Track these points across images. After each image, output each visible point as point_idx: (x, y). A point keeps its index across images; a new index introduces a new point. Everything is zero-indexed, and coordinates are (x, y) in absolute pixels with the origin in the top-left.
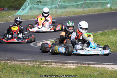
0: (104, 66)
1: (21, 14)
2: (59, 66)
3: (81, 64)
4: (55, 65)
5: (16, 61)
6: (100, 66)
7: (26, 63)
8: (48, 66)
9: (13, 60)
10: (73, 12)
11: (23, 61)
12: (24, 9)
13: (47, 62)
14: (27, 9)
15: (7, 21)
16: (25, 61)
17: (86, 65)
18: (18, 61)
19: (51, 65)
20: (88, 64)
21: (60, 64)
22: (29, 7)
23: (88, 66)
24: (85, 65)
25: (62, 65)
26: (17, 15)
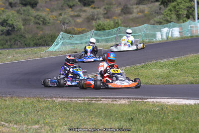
0: (159, 100)
1: (54, 50)
2: (110, 102)
3: (133, 99)
4: (105, 101)
5: (63, 98)
6: (155, 100)
7: (74, 100)
8: (99, 102)
9: (60, 97)
10: (106, 46)
11: (70, 98)
12: (56, 45)
13: (96, 98)
14: (59, 45)
15: (41, 57)
16: (72, 98)
17: (139, 100)
18: (65, 98)
19: (101, 101)
20: (141, 99)
21: (111, 100)
22: (61, 42)
23: (141, 100)
24: (137, 100)
25: (113, 101)
26: (50, 51)
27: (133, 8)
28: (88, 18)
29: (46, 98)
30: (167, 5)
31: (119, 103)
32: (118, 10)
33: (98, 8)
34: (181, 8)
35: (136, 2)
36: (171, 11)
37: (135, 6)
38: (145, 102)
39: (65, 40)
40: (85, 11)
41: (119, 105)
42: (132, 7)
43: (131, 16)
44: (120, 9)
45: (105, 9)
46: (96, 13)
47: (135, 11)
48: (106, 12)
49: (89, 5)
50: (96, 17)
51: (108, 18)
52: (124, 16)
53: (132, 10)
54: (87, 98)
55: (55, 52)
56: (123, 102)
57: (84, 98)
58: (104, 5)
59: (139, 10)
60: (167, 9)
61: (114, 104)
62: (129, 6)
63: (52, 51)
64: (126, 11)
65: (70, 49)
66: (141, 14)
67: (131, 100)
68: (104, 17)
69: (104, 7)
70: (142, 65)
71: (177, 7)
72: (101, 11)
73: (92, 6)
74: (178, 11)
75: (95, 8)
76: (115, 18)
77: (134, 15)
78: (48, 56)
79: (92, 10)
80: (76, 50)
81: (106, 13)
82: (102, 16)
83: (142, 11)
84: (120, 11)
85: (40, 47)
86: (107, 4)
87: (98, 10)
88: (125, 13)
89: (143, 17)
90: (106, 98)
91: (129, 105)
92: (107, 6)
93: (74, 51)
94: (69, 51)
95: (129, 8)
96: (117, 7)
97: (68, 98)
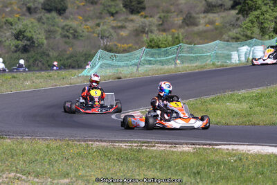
0: (235, 147)
2: (168, 149)
3: (199, 145)
4: (160, 147)
5: (101, 141)
6: (230, 147)
7: (117, 144)
8: (154, 148)
9: (97, 141)
10: (161, 69)
11: (112, 142)
12: (92, 68)
13: (148, 142)
14: (97, 67)
15: (71, 84)
16: (115, 142)
17: (207, 147)
18: (105, 141)
19: (154, 146)
20: (210, 145)
21: (169, 146)
22: (100, 63)
23: (211, 147)
24: (205, 147)
25: (172, 147)
26: (83, 76)
27: (199, 18)
28: (136, 30)
29: (79, 141)
30: (247, 14)
31: (179, 150)
32: (178, 20)
33: (151, 17)
34: (267, 19)
35: (203, 9)
36: (252, 22)
37: (202, 15)
38: (217, 149)
39: (105, 61)
40: (132, 21)
41: (181, 152)
42: (198, 16)
43: (195, 29)
44: (182, 18)
45: (160, 18)
46: (147, 23)
47: (202, 21)
48: (161, 22)
49: (139, 12)
50: (147, 29)
51: (164, 30)
52: (186, 28)
53: (198, 20)
54: (135, 142)
56: (186, 148)
57: (132, 142)
58: (159, 13)
59: (207, 20)
60: (247, 19)
61: (172, 152)
62: (194, 15)
63: (87, 76)
64: (189, 21)
65: (111, 74)
66: (209, 27)
67: (197, 146)
68: (159, 30)
69: (158, 15)
70: (212, 97)
71: (261, 17)
72: (155, 20)
73: (142, 13)
74: (262, 23)
75: (146, 17)
76: (173, 30)
77: (201, 28)
78: (81, 82)
79: (143, 19)
80: (121, 75)
81: (161, 24)
82: (156, 29)
83: (212, 22)
84: (181, 22)
85: (70, 70)
86: (163, 12)
87: (151, 19)
88: (188, 25)
89: (212, 31)
90: (161, 143)
91: (194, 153)
92: (162, 15)
93: (118, 76)
94: (110, 76)
95: (194, 18)
96: (177, 15)
97: (109, 141)
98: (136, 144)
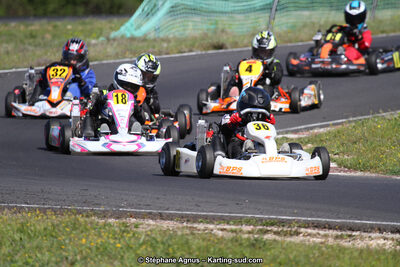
1: (138, 34)
2: (331, 241)
4: (312, 238)
5: (161, 217)
7: (201, 226)
8: (288, 239)
9: (152, 216)
12: (148, 15)
13: (282, 223)
16: (195, 219)
18: (170, 217)
19: (297, 233)
21: (335, 233)
22: (167, 5)
25: (341, 237)
26: (123, 37)
29: (104, 215)
31: (360, 244)
41: (362, 251)
54: (248, 222)
55: (144, 39)
56: (376, 241)
57: (239, 221)
61: (342, 250)
63: (133, 39)
65: (198, 33)
80: (223, 39)
85: (88, 20)
90: (317, 226)
93: (215, 41)
94: (195, 39)
97: (182, 218)
98: (250, 228)
